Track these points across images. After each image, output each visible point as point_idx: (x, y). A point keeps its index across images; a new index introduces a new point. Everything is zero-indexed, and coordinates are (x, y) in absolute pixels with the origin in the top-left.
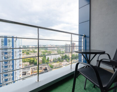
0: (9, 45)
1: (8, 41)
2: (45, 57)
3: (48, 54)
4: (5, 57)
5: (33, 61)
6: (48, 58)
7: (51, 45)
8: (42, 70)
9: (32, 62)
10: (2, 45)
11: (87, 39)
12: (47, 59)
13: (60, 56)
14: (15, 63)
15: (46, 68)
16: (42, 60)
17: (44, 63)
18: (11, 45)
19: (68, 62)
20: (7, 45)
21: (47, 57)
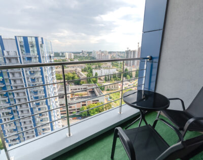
0: (33, 52)
1: (30, 45)
2: (91, 72)
3: (96, 67)
4: (30, 72)
5: (73, 78)
6: (96, 74)
7: (100, 51)
8: (86, 93)
9: (71, 80)
10: (22, 53)
11: (154, 63)
12: (94, 75)
13: (117, 70)
14: (47, 80)
15: (93, 89)
16: (86, 76)
17: (90, 81)
18: (36, 52)
19: (129, 81)
20: (29, 52)
21: (94, 72)
